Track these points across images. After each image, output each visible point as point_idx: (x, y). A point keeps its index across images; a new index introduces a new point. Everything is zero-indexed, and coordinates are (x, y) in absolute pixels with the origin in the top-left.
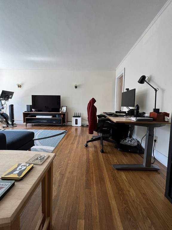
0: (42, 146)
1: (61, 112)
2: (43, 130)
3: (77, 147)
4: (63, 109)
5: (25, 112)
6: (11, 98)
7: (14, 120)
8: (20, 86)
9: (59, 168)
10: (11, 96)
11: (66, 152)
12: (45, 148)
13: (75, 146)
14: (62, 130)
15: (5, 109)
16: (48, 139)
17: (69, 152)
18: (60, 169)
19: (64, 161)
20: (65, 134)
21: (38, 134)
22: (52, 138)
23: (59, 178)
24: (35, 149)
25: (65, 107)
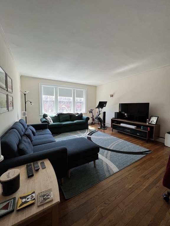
0: (109, 161)
1: (149, 124)
2: (123, 140)
3: (148, 189)
4: (151, 120)
5: (113, 118)
6: (105, 106)
7: (105, 124)
8: (112, 96)
9: (105, 203)
10: (105, 105)
11: (127, 186)
12: (110, 165)
13: (147, 184)
14: (144, 148)
15: (101, 115)
16: (120, 154)
17: (130, 188)
18: (105, 205)
19: (116, 198)
20: (145, 155)
21: (116, 144)
22: (124, 155)
23: (96, 215)
24: (103, 161)
25: (155, 118)
